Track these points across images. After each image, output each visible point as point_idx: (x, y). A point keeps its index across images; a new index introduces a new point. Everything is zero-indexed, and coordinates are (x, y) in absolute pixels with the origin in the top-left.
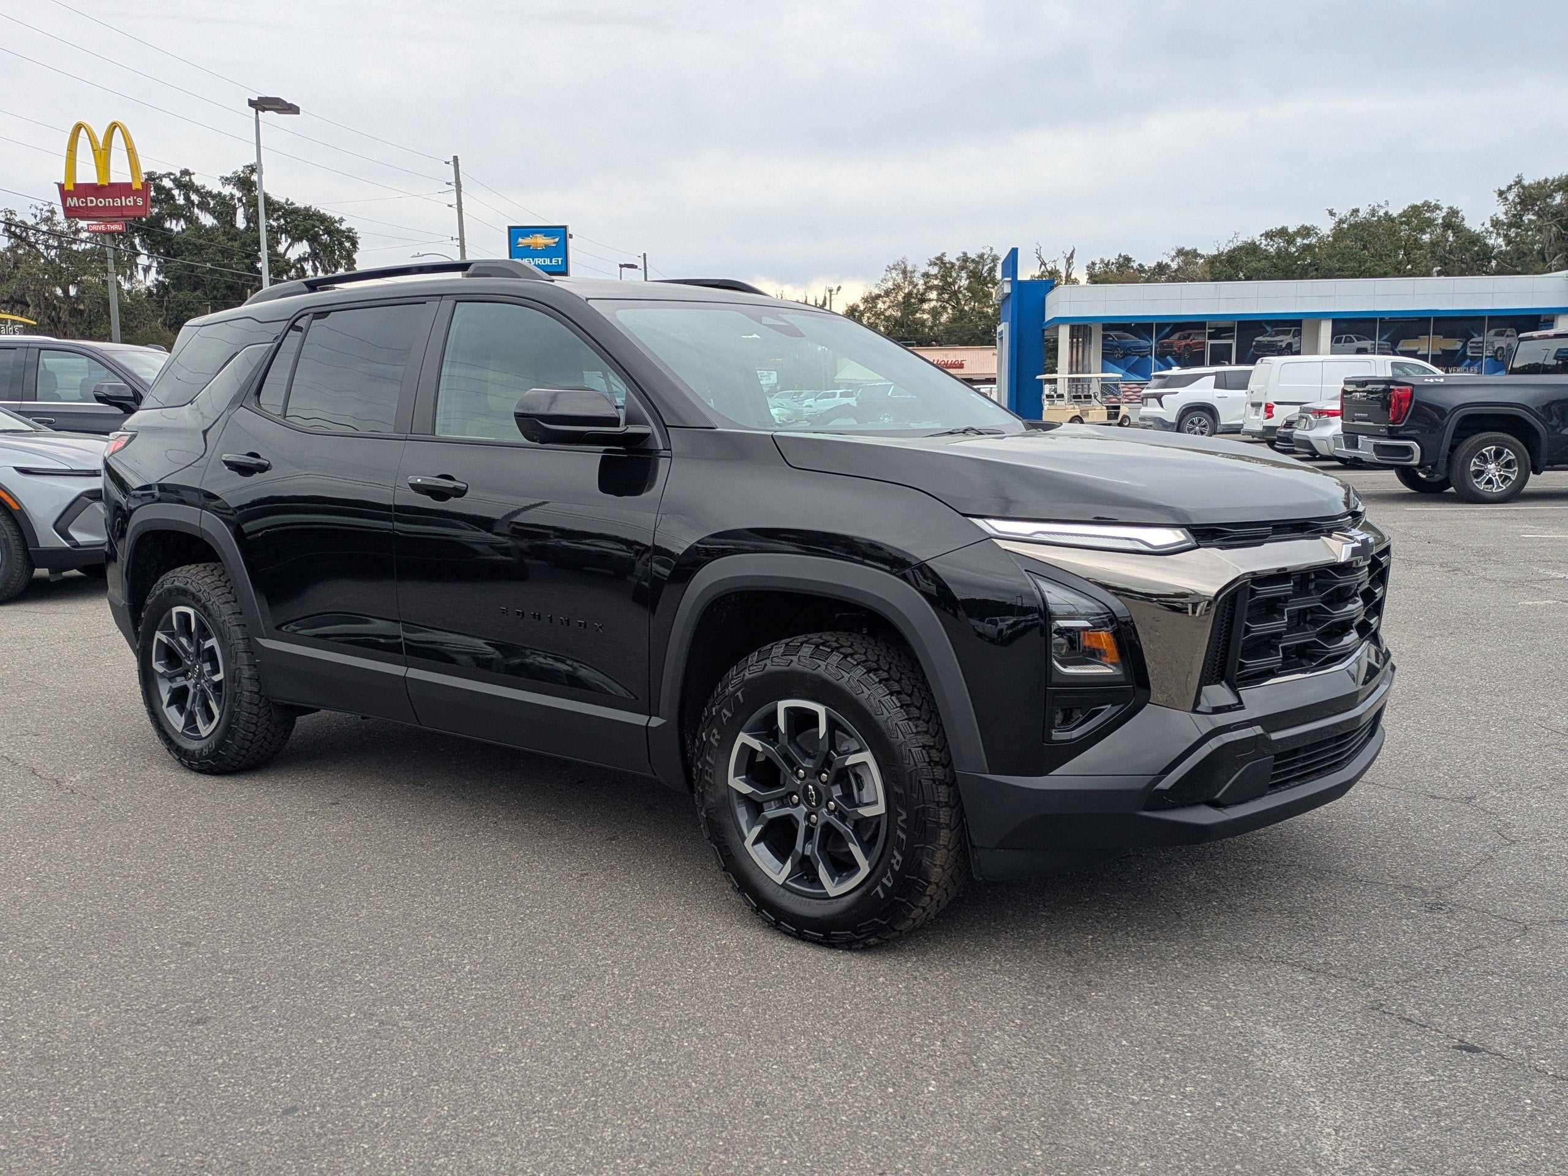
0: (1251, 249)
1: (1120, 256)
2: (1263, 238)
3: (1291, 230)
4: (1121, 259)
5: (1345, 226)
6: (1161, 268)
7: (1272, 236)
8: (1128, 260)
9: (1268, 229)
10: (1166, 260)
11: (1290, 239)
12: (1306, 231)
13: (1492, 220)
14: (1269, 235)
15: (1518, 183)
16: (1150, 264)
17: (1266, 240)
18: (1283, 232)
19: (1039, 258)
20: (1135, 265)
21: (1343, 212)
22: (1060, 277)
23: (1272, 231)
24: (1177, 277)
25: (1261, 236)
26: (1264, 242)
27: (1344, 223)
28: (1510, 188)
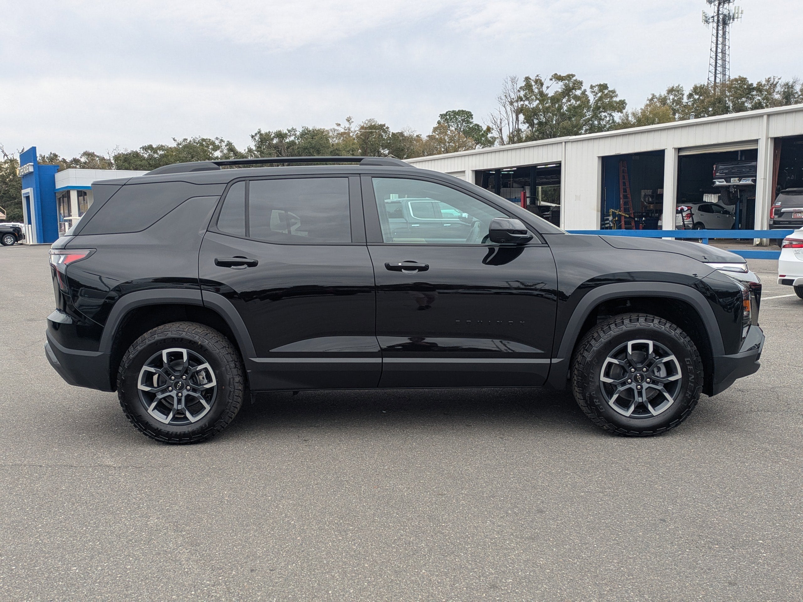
0: (136, 155)
1: (51, 153)
2: (141, 149)
3: (154, 146)
4: (52, 155)
5: (181, 146)
6: (76, 161)
7: (146, 149)
8: (56, 156)
9: (144, 145)
10: (78, 157)
11: (155, 150)
12: (161, 148)
13: (248, 148)
14: (145, 149)
15: (259, 132)
16: (68, 159)
17: (143, 151)
18: (150, 147)
19: (3, 152)
20: (60, 159)
21: (180, 139)
22: (18, 163)
23: (145, 146)
24: (84, 166)
25: (141, 148)
26: (142, 152)
27: (180, 145)
28: (256, 134)
